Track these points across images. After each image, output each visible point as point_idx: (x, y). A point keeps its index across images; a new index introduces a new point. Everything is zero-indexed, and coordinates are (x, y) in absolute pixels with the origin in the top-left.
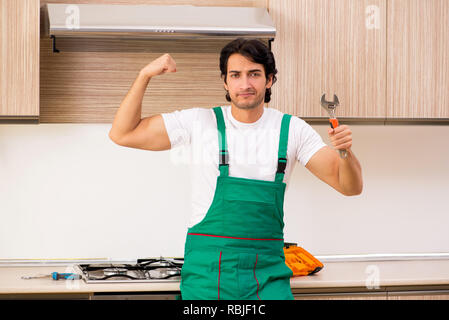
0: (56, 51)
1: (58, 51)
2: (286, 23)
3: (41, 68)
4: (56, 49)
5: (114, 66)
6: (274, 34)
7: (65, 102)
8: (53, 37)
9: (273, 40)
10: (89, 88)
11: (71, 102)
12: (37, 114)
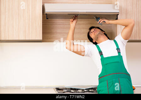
0: (47, 19)
1: (48, 19)
2: (123, 9)
3: (43, 25)
4: (47, 18)
5: (67, 23)
6: (119, 12)
7: (51, 35)
8: (46, 14)
9: (118, 14)
10: (58, 31)
11: (53, 35)
12: (42, 39)
